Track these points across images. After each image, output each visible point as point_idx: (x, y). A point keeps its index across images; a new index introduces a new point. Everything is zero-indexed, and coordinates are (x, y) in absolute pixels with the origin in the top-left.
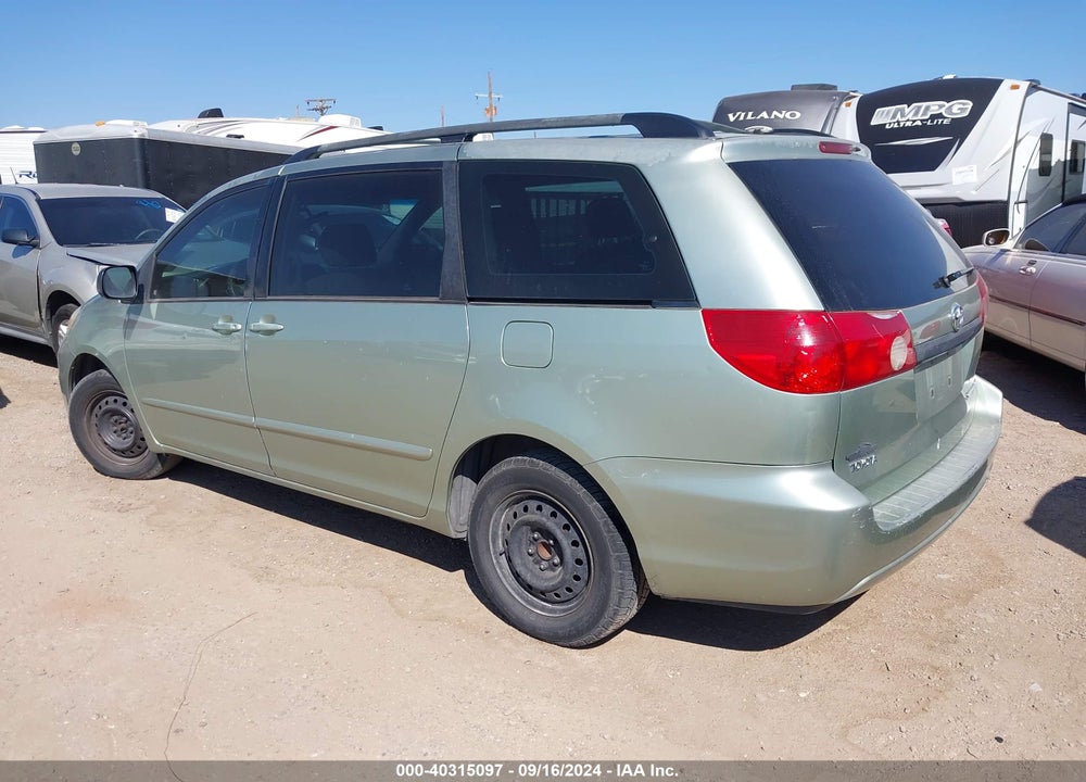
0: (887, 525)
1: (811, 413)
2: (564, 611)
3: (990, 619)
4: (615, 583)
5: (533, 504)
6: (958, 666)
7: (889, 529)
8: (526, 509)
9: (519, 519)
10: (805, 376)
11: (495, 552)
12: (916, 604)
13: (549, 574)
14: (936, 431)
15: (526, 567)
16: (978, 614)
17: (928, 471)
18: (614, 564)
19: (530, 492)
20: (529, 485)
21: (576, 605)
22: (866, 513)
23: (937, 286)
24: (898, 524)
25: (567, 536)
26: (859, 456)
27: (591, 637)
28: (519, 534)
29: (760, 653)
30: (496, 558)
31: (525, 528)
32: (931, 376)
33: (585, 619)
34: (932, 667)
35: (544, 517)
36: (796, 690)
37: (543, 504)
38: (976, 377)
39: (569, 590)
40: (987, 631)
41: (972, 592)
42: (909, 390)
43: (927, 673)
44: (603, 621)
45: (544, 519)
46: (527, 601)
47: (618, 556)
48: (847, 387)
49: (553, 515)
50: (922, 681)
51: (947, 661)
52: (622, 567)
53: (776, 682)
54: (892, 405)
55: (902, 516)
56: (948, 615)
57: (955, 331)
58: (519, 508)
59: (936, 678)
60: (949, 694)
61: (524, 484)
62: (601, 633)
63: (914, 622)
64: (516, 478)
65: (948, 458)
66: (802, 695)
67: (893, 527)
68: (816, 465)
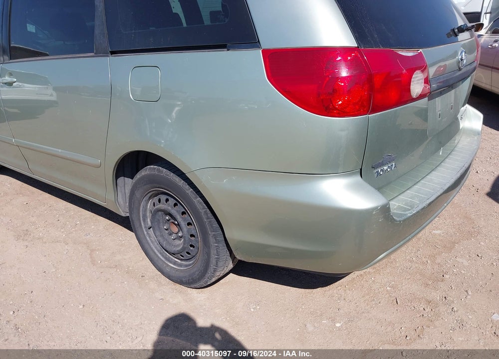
0: (401, 215)
1: (343, 134)
2: (186, 266)
3: (466, 263)
4: (213, 252)
5: (163, 198)
6: (444, 299)
7: (401, 219)
8: (159, 201)
9: (156, 207)
10: (340, 102)
11: (145, 227)
12: (419, 252)
13: (178, 242)
14: (440, 143)
15: (164, 238)
16: (458, 259)
17: (433, 170)
18: (212, 240)
19: (159, 190)
20: (158, 186)
21: (193, 263)
22: (385, 210)
23: (449, 35)
24: (409, 214)
25: (184, 220)
26: (383, 164)
27: (202, 283)
28: (157, 217)
29: (315, 290)
30: (146, 231)
31: (160, 213)
32: (439, 102)
33: (197, 273)
34: (427, 300)
35: (168, 206)
36: (334, 321)
37: (169, 198)
38: (467, 105)
39: (188, 253)
40: (463, 272)
41: (454, 243)
42: (423, 114)
43: (423, 306)
44: (207, 275)
45: (170, 208)
46: (166, 258)
47: (214, 235)
48: (374, 111)
49: (175, 205)
50: (419, 312)
51: (436, 296)
52: (217, 242)
53: (321, 315)
54: (411, 124)
55: (412, 207)
56: (438, 260)
57: (460, 69)
58: (156, 199)
59: (428, 310)
60: (437, 323)
61: (155, 185)
62: (207, 282)
63: (417, 265)
64: (151, 180)
65: (447, 160)
66: (338, 325)
67: (405, 217)
68: (347, 173)
